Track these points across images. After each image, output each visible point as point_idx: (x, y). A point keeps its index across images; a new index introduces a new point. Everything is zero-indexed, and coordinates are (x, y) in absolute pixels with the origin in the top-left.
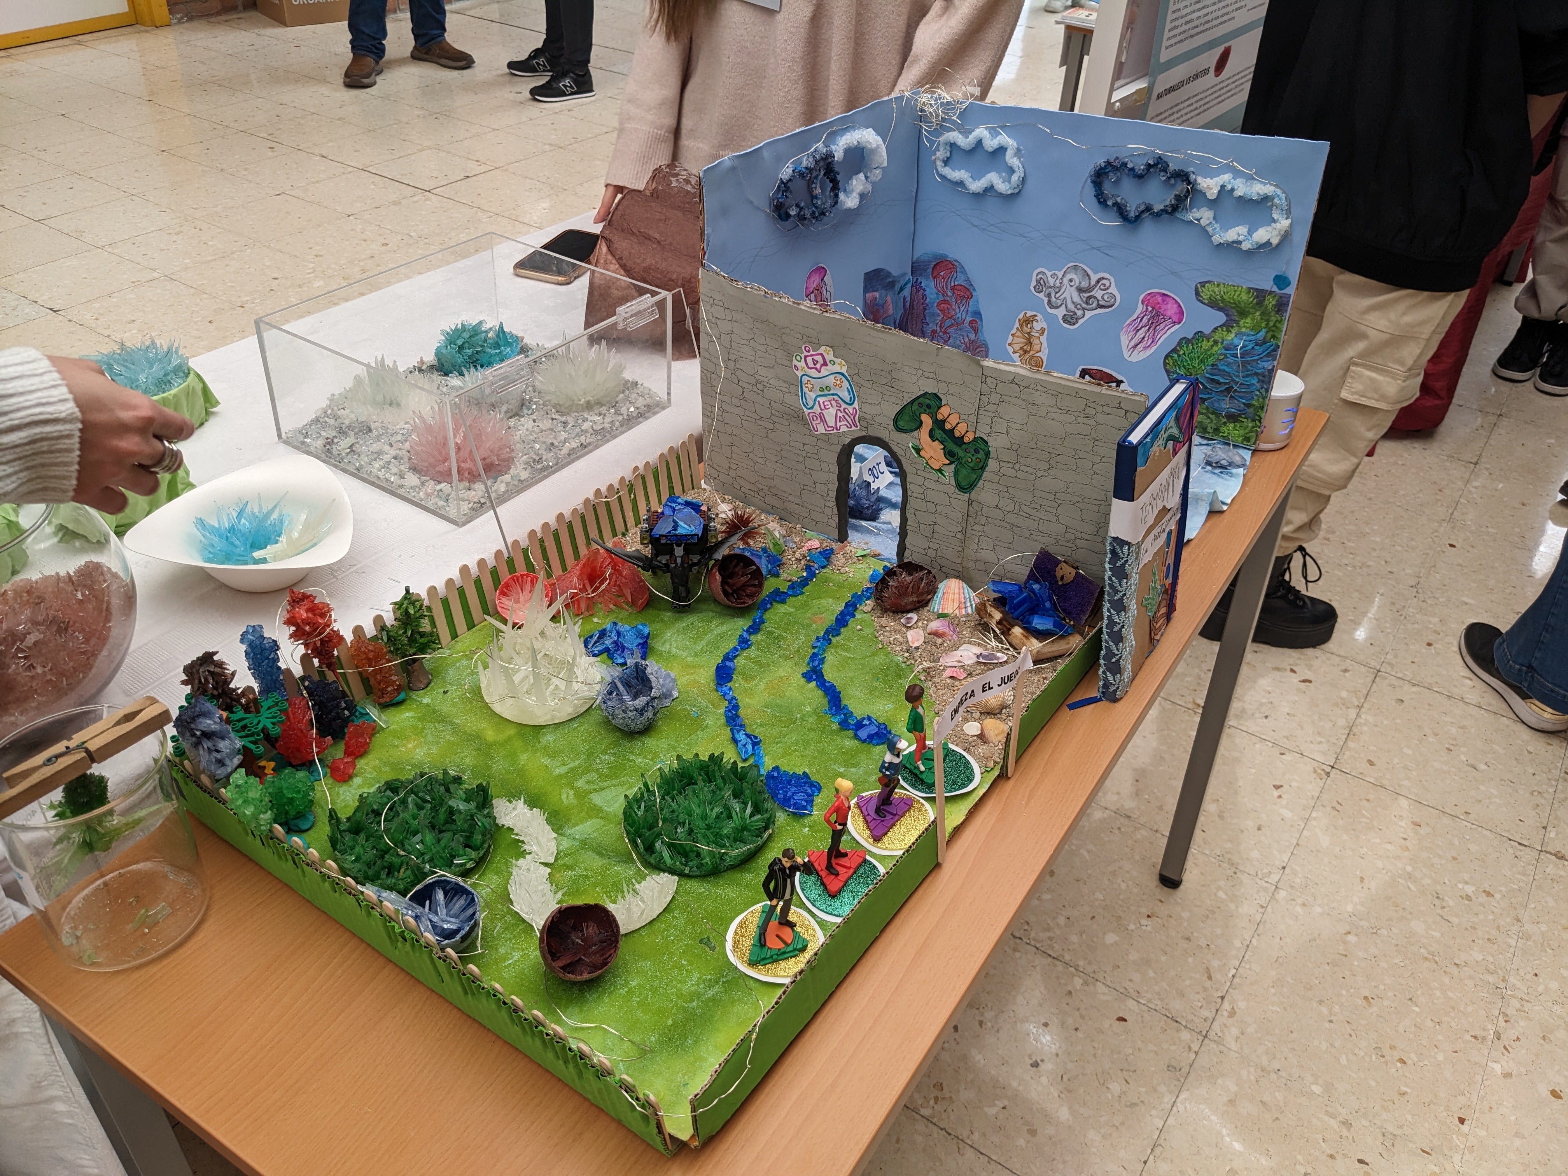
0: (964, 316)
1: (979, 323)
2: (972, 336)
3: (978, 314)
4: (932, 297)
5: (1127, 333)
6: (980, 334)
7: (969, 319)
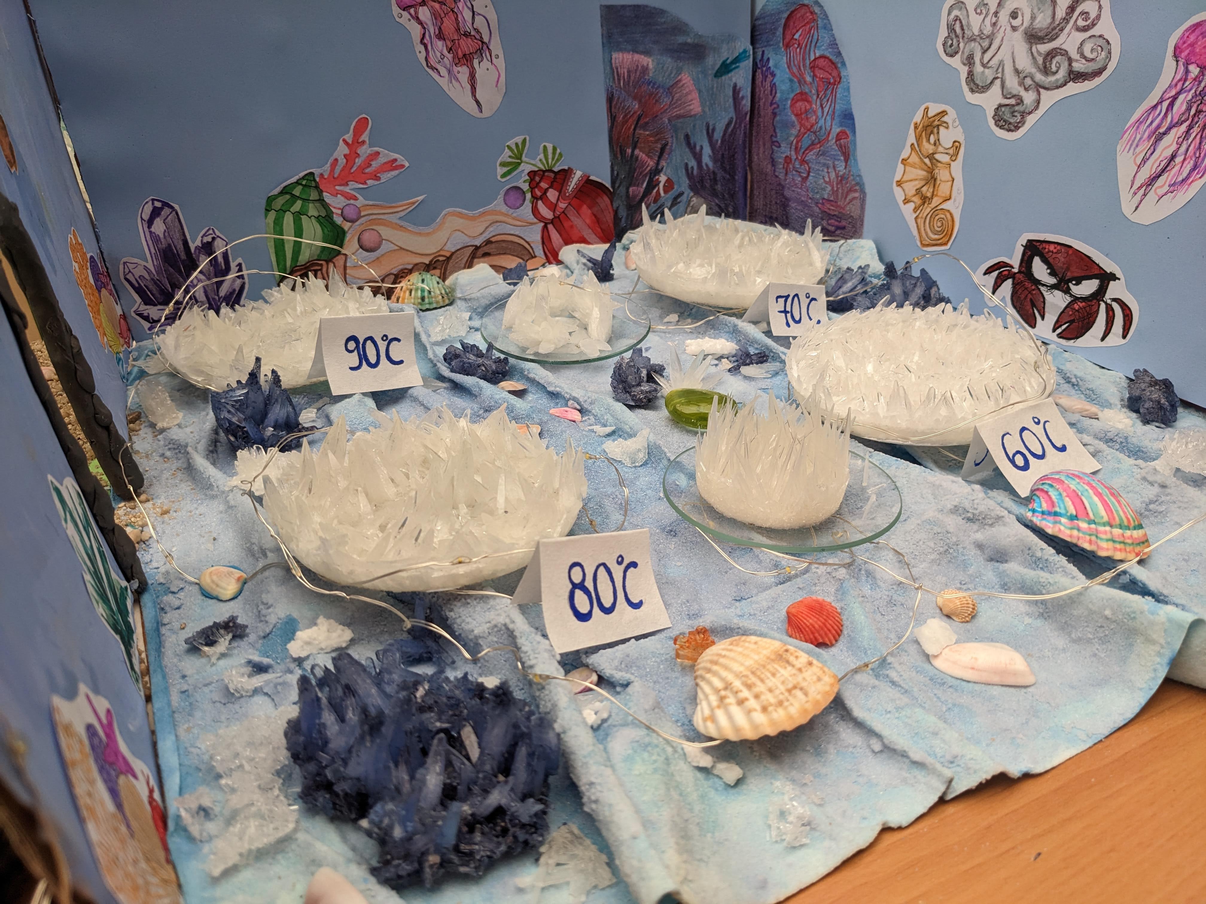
0: (829, 123)
1: (851, 137)
2: (841, 167)
3: (848, 118)
4: (783, 88)
5: (1134, 144)
6: (851, 161)
7: (836, 130)
